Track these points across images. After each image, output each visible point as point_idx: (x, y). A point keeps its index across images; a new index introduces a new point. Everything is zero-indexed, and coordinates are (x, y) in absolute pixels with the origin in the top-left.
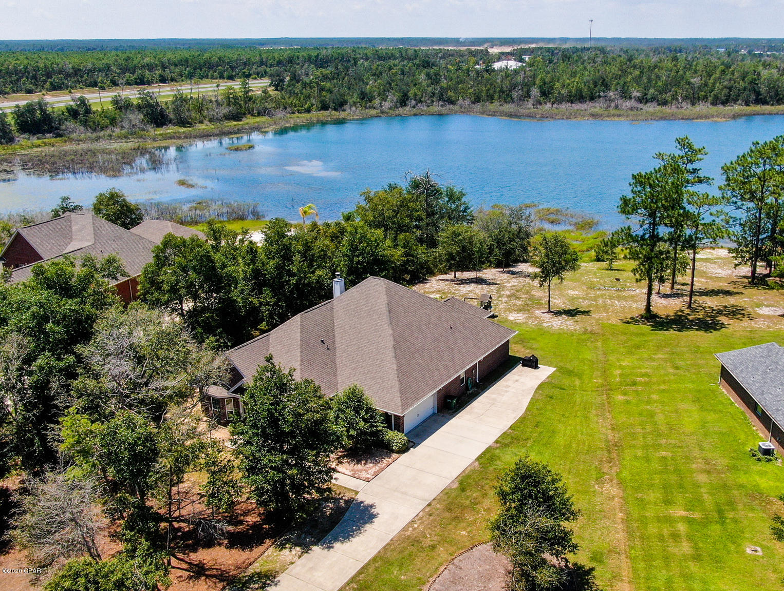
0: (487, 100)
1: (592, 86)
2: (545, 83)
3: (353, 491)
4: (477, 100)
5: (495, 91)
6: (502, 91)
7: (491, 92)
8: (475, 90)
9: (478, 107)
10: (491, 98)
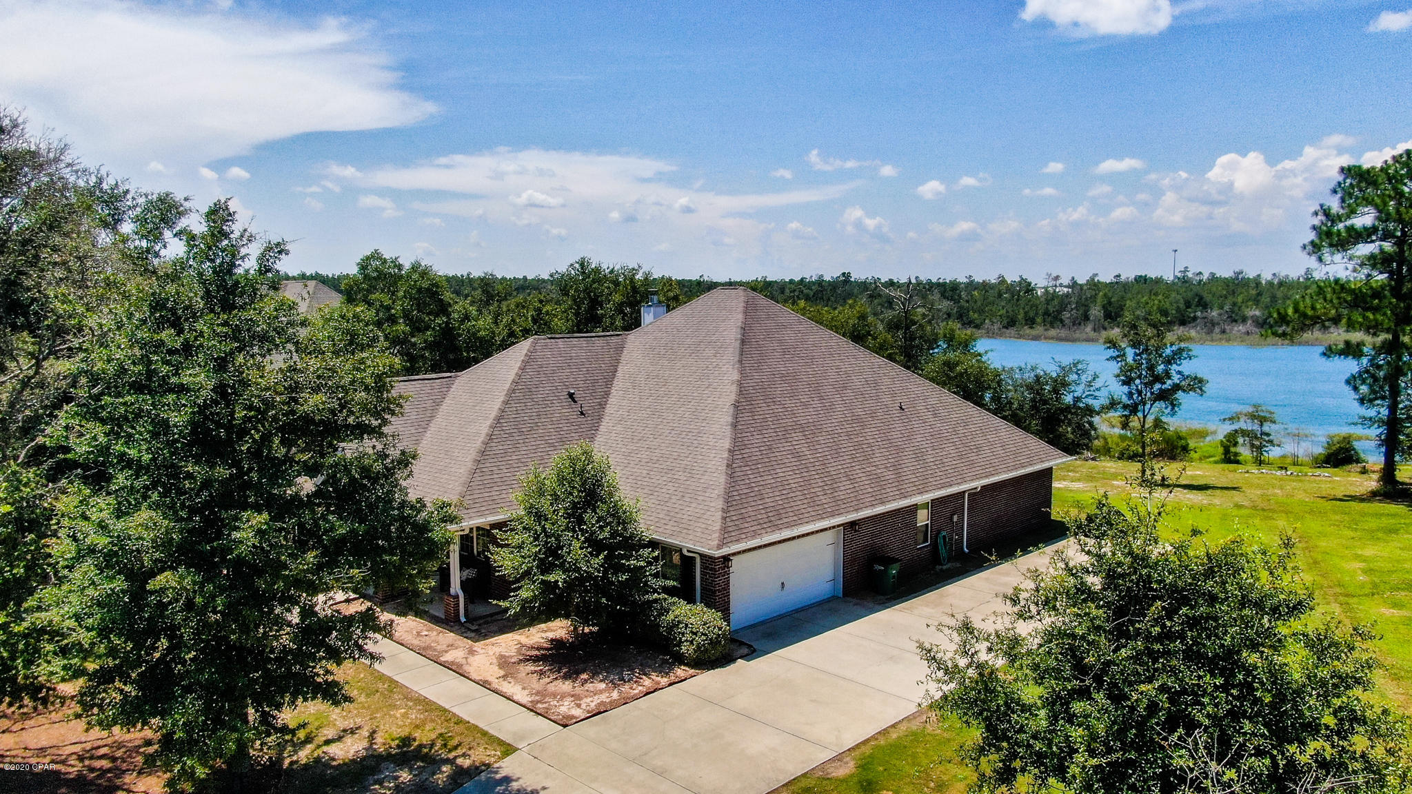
0: (1026, 324)
1: (1182, 306)
2: (1110, 303)
3: (501, 743)
4: (1011, 323)
5: (1037, 314)
6: (1046, 313)
7: (1031, 314)
8: (1007, 312)
9: (1012, 331)
10: (1031, 322)
